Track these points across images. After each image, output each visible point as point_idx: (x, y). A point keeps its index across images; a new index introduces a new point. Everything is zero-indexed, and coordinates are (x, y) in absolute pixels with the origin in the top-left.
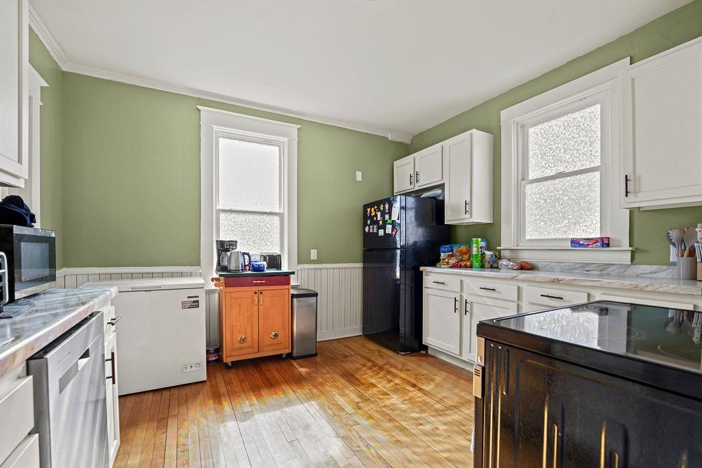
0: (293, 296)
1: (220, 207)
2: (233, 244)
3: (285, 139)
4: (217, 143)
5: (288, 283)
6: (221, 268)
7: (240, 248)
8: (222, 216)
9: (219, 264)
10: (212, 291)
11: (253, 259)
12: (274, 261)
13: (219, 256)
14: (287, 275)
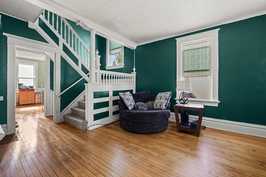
0: (35, 93)
1: (19, 77)
2: (22, 84)
3: (35, 65)
4: (18, 65)
5: (34, 91)
6: (19, 88)
7: (23, 85)
8: (19, 79)
9: (19, 87)
10: (17, 93)
11: (26, 87)
12: (32, 87)
13: (19, 86)
14: (34, 89)
